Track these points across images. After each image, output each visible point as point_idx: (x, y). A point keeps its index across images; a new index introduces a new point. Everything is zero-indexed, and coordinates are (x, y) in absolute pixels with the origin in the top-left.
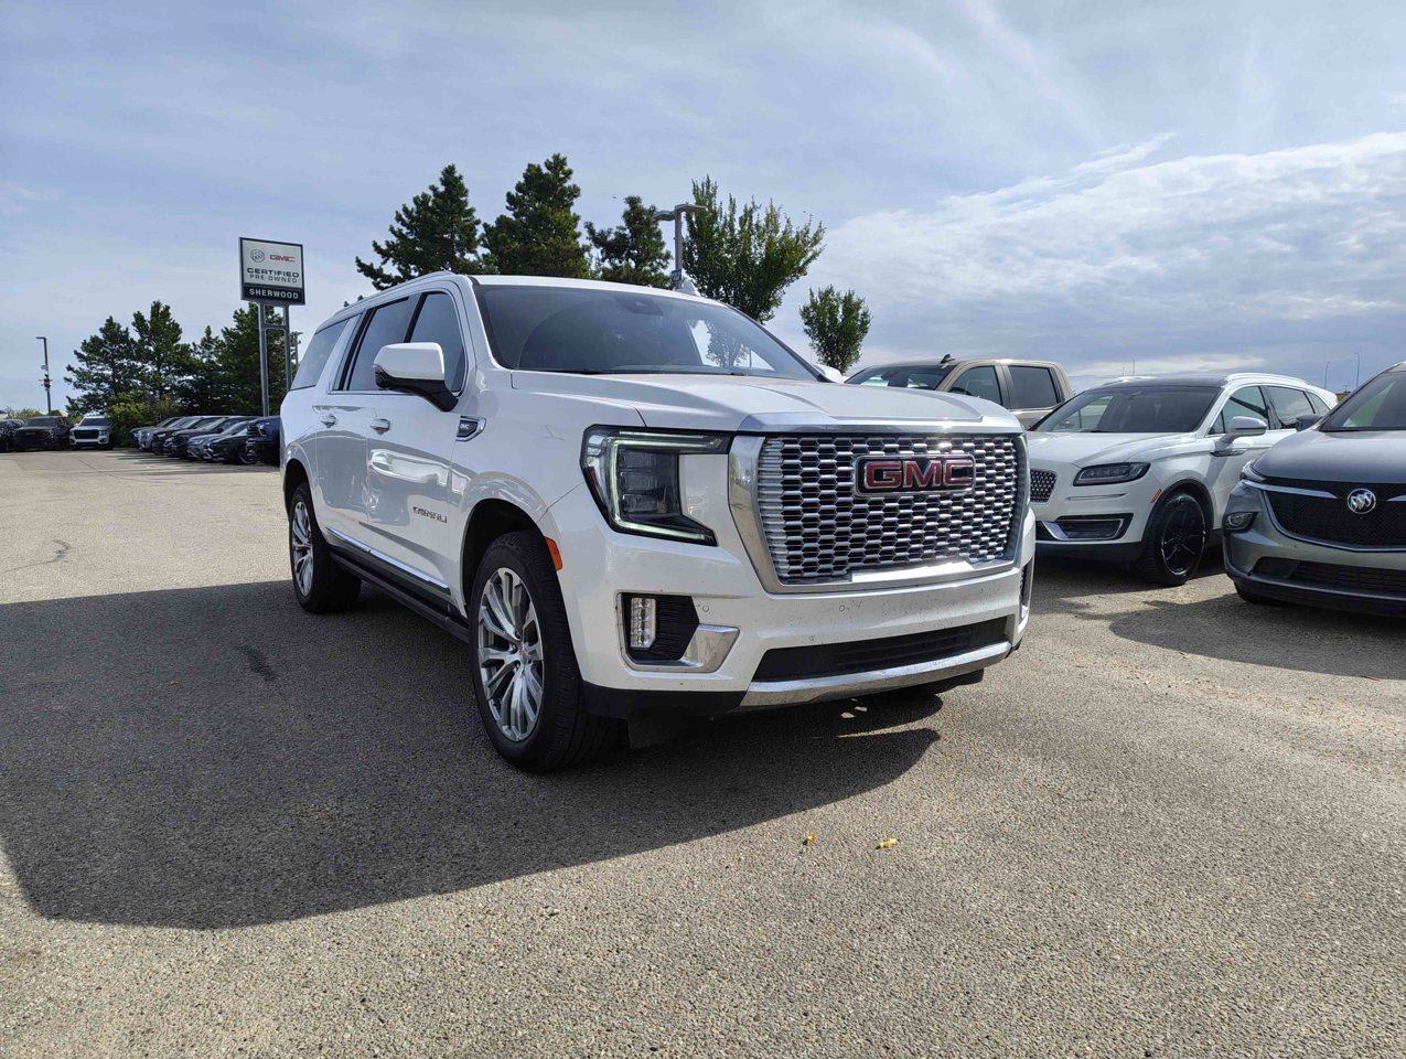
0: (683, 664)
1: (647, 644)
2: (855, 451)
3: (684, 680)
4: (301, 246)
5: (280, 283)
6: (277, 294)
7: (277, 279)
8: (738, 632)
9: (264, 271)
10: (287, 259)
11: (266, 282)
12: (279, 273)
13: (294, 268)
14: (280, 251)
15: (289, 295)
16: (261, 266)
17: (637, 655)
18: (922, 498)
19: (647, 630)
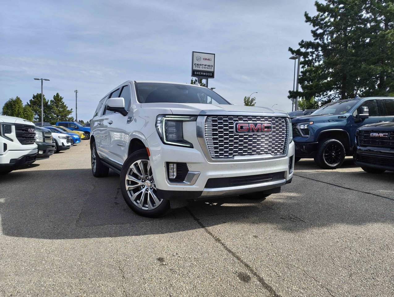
0: (184, 183)
1: (174, 177)
2: (234, 120)
3: (184, 187)
4: (214, 54)
5: (206, 70)
6: (204, 74)
7: (205, 68)
8: (200, 174)
9: (201, 65)
10: (209, 60)
11: (201, 69)
12: (206, 65)
13: (211, 63)
14: (207, 56)
15: (209, 74)
16: (199, 63)
17: (171, 180)
18: (256, 135)
19: (174, 173)
